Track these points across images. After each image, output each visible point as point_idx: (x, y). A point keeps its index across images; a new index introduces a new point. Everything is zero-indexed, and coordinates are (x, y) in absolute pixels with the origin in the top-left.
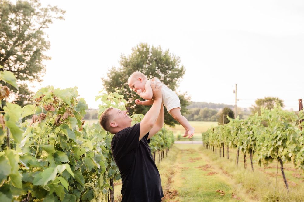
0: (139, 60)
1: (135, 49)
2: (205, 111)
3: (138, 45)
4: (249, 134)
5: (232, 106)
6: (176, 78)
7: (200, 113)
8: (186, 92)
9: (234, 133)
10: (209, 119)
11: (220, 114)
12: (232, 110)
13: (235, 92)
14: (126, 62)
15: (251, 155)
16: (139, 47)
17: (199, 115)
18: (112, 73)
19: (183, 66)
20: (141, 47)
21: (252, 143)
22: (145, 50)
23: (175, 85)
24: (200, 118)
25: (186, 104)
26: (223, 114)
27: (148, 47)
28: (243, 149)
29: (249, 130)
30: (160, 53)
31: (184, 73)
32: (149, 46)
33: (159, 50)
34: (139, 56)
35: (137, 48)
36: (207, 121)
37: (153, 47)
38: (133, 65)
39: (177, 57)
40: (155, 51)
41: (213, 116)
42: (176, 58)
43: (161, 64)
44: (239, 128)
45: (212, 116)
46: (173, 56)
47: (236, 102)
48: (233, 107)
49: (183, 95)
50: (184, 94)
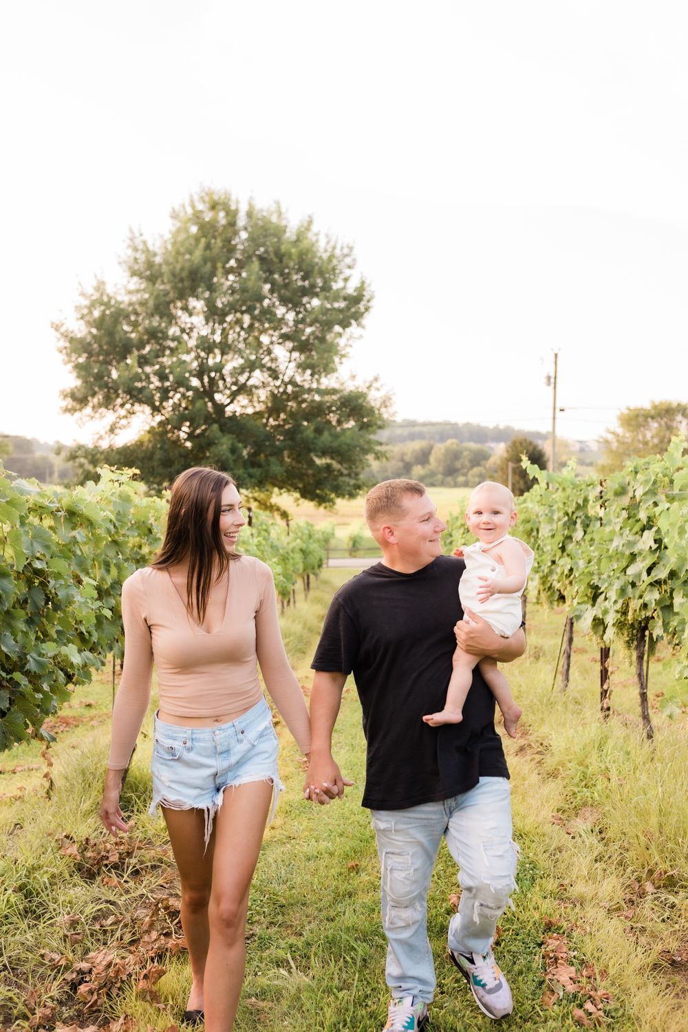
0: (198, 254)
1: (182, 214)
2: (447, 450)
3: (196, 198)
4: (636, 550)
5: (539, 435)
6: (337, 328)
7: (432, 459)
8: (376, 379)
9: (553, 536)
10: (461, 479)
11: (499, 462)
12: (540, 448)
13: (552, 381)
14: (150, 265)
15: (640, 658)
16: (200, 207)
17: (427, 467)
18: (92, 305)
19: (363, 283)
20: (208, 205)
21: (653, 596)
22: (222, 218)
23: (336, 353)
24: (432, 474)
25: (376, 424)
26: (508, 460)
27: (233, 207)
28: (599, 623)
29: (637, 527)
30: (279, 232)
31: (367, 309)
32: (237, 202)
33: (274, 219)
34: (197, 240)
35: (190, 211)
36: (456, 485)
37: (251, 206)
38: (174, 275)
39: (342, 249)
40: (260, 223)
41: (476, 470)
42: (338, 252)
43: (282, 274)
44: (580, 513)
45: (472, 467)
46: (328, 242)
47: (554, 418)
48: (544, 437)
49: (365, 390)
50: (369, 388)
